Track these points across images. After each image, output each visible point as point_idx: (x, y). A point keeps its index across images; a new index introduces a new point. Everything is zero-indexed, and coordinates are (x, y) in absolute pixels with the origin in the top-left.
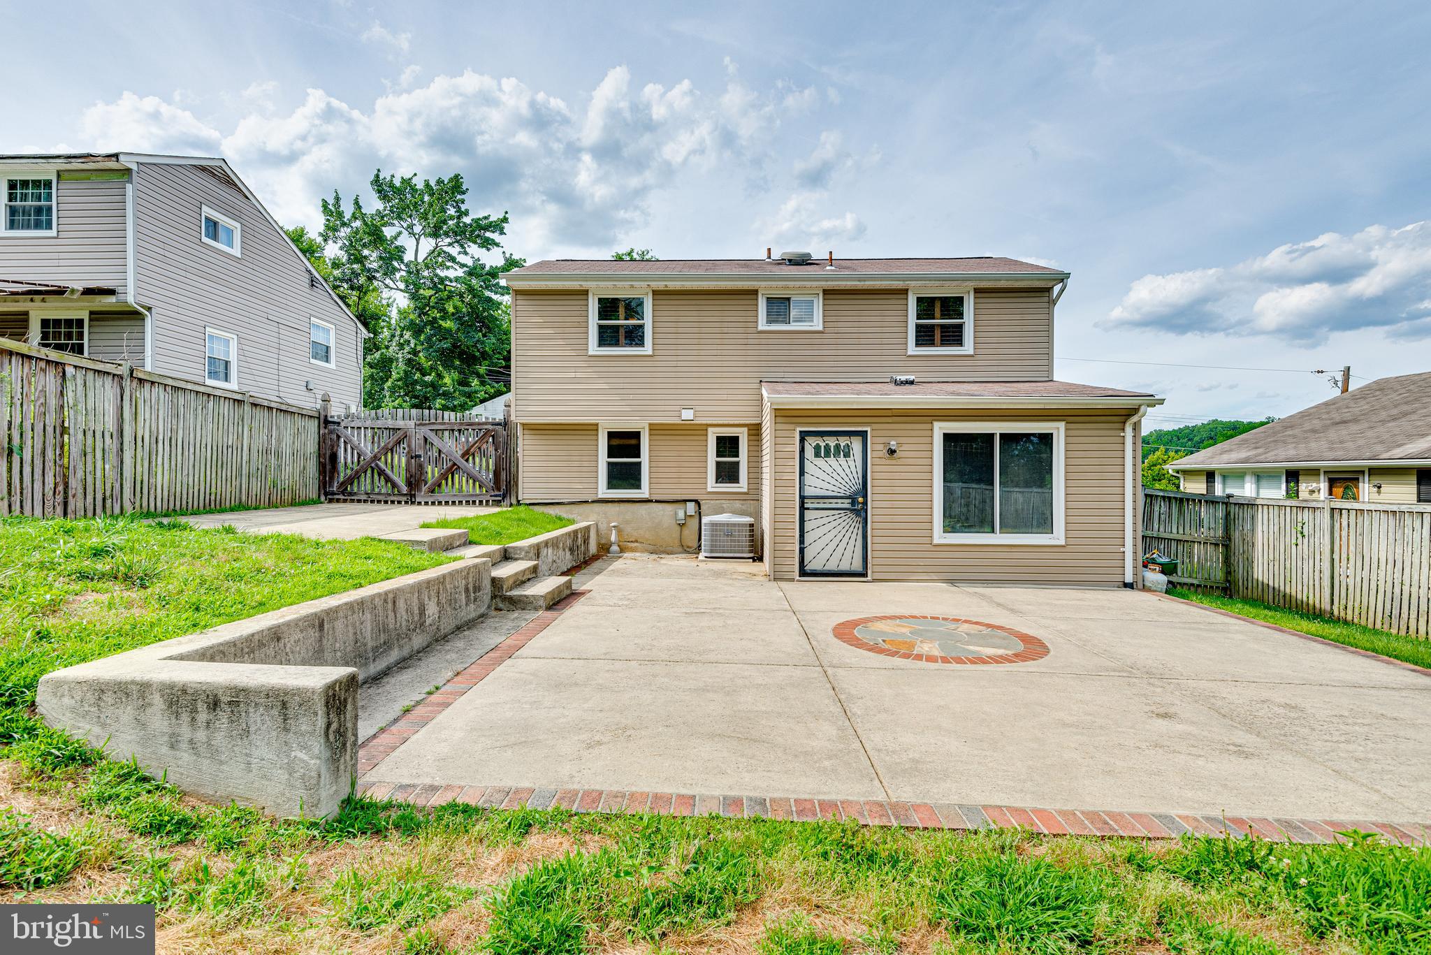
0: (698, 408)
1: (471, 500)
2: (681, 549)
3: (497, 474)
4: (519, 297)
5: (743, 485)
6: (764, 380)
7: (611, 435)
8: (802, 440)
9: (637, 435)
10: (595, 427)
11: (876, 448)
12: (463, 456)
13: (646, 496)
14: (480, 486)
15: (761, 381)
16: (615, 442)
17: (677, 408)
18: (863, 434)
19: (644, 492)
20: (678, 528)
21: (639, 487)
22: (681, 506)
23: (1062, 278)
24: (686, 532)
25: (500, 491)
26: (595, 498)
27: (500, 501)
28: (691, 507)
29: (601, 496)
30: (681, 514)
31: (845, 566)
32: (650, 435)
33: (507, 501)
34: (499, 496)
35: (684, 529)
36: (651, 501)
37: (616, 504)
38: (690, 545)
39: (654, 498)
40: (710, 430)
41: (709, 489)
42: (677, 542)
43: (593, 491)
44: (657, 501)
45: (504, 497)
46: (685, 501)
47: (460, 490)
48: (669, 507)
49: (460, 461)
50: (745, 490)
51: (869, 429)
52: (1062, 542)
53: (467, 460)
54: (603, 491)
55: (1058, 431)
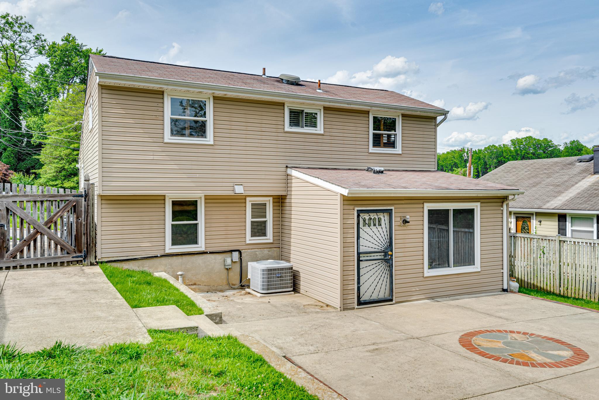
0: (246, 185)
1: (52, 262)
2: (227, 287)
3: (78, 239)
4: (104, 91)
5: (270, 237)
6: (289, 166)
7: (174, 203)
8: (358, 216)
9: (194, 203)
10: (163, 198)
11: (396, 221)
12: (46, 224)
13: (203, 249)
14: (62, 249)
15: (287, 167)
16: (178, 208)
17: (232, 184)
18: (389, 212)
19: (201, 246)
20: (226, 271)
21: (196, 242)
22: (229, 255)
23: (445, 113)
24: (231, 274)
25: (81, 252)
26: (162, 253)
27: (81, 261)
28: (236, 255)
29: (168, 251)
30: (229, 261)
31: (381, 296)
32: (205, 203)
33: (87, 262)
34: (81, 256)
35: (230, 271)
36: (206, 253)
37: (179, 257)
38: (234, 283)
39: (209, 250)
40: (248, 199)
41: (248, 242)
42: (225, 282)
43: (162, 248)
44: (211, 253)
45: (85, 257)
46: (231, 251)
47: (43, 254)
48: (219, 257)
49: (43, 229)
50: (271, 241)
51: (393, 208)
52: (479, 270)
53: (49, 228)
54: (170, 248)
55: (476, 206)
